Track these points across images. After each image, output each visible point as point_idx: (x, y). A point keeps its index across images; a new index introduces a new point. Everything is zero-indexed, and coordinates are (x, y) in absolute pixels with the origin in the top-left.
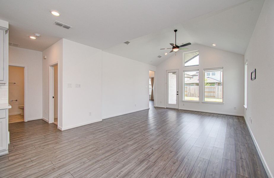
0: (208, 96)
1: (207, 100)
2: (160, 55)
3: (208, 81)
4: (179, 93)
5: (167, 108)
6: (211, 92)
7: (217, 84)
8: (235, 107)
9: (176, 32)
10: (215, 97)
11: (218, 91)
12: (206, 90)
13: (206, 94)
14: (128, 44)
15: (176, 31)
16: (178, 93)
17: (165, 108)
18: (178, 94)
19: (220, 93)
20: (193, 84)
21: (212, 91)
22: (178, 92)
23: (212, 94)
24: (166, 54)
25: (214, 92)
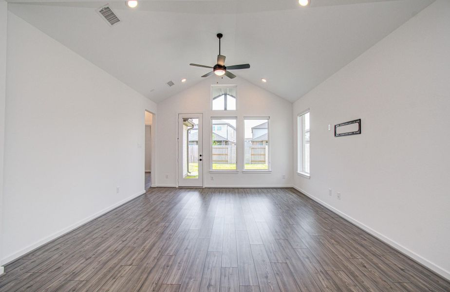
0: (219, 161)
1: (248, 167)
2: (173, 81)
3: (216, 139)
4: (204, 158)
5: (181, 188)
6: (223, 155)
7: (224, 143)
8: (284, 174)
9: (220, 38)
10: (227, 161)
11: (231, 153)
12: (214, 151)
13: (215, 158)
14: (112, 24)
15: (220, 36)
16: (201, 158)
17: (176, 188)
18: (201, 160)
19: (234, 156)
20: (193, 142)
21: (224, 153)
22: (201, 156)
23: (223, 158)
24: (184, 80)
25: (226, 155)
